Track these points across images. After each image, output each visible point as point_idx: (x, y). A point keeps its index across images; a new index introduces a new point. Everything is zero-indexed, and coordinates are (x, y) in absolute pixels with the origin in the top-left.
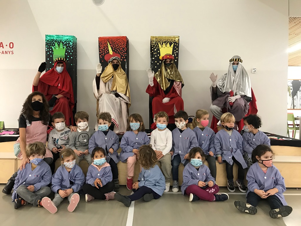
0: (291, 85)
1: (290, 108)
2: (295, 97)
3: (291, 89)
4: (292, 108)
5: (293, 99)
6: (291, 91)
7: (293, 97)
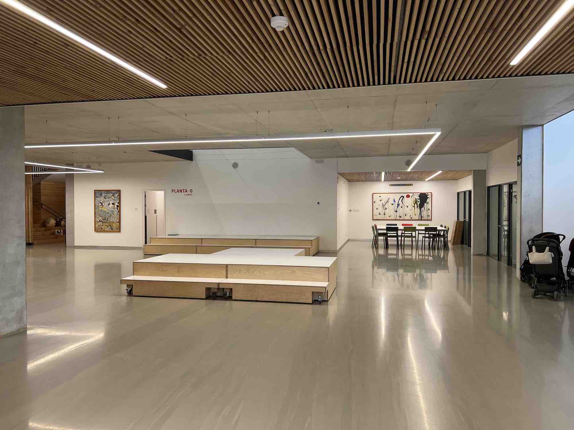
0: (419, 198)
1: (418, 219)
2: (423, 209)
3: (419, 202)
4: (420, 219)
5: (421, 211)
6: (419, 203)
7: (420, 209)
